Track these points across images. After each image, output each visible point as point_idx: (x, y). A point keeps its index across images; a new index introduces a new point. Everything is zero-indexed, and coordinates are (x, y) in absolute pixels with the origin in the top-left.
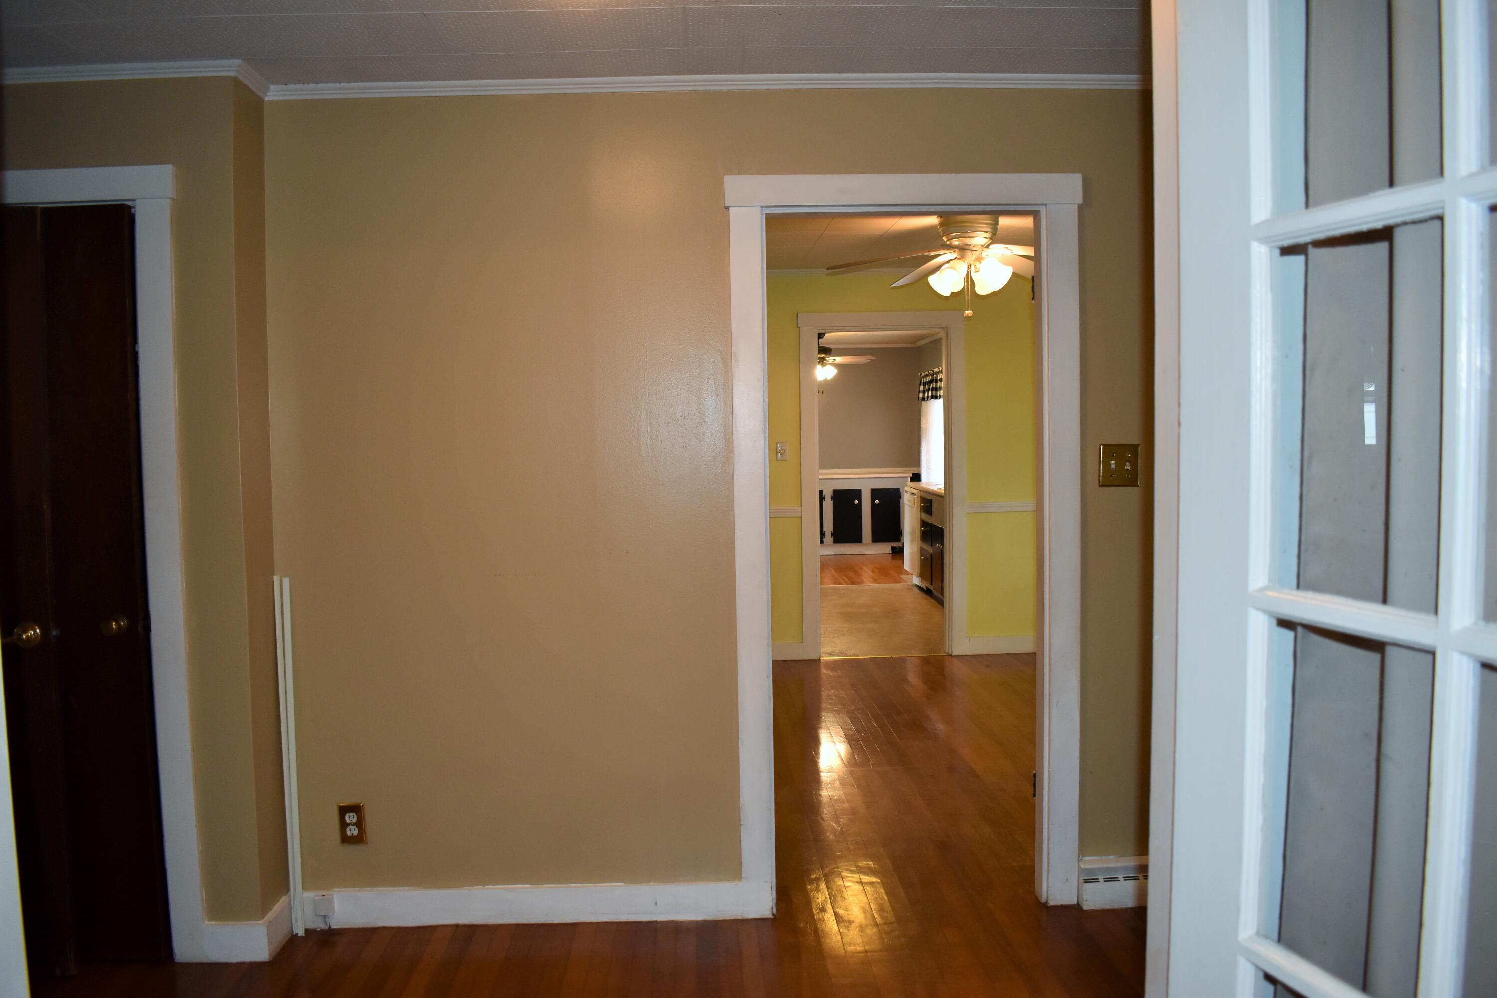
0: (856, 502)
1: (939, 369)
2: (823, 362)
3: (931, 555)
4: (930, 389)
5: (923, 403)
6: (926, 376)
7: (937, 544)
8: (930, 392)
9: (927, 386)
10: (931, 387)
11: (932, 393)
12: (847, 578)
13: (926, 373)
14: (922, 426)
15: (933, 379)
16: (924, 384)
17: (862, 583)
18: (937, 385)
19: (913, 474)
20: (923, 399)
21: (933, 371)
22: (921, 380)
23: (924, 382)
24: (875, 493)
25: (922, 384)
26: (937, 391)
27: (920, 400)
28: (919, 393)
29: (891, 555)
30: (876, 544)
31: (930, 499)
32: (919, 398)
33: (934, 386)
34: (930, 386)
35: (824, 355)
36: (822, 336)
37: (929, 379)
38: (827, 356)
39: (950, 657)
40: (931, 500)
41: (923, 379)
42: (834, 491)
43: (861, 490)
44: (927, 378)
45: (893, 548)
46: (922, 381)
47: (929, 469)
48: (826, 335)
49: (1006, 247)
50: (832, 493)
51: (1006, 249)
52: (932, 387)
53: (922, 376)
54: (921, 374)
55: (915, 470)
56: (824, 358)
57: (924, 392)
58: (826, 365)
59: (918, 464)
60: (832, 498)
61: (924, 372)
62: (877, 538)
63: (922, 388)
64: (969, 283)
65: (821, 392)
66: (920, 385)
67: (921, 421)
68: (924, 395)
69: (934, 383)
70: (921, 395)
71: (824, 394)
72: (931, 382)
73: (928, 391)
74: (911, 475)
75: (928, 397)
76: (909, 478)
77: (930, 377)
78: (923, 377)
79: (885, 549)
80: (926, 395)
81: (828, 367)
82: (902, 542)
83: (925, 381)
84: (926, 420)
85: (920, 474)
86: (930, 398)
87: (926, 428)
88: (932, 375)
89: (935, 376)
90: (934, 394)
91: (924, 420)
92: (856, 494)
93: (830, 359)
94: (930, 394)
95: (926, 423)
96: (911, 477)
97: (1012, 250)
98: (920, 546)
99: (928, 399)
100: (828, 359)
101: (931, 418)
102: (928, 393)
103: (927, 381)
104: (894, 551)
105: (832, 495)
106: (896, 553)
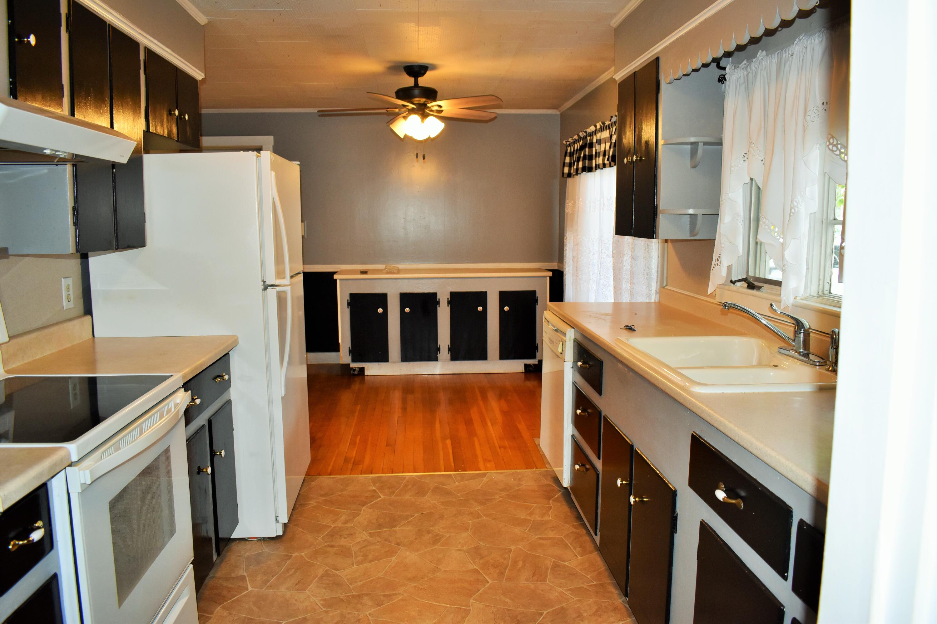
0: (480, 307)
1: (595, 126)
2: (423, 110)
4: (581, 159)
5: (569, 180)
6: (575, 142)
8: (582, 164)
9: (576, 157)
10: (582, 155)
13: (576, 137)
14: (566, 211)
15: (586, 144)
16: (571, 155)
17: (474, 464)
18: (592, 151)
19: (554, 272)
20: (569, 175)
21: (586, 132)
22: (567, 150)
23: (570, 152)
24: (505, 297)
25: (568, 154)
26: (592, 160)
27: (565, 176)
28: (564, 166)
29: (523, 374)
30: (505, 361)
31: (598, 358)
32: (563, 174)
33: (587, 153)
34: (580, 154)
35: (425, 100)
36: (423, 72)
37: (577, 146)
38: (429, 101)
40: (600, 361)
41: (569, 149)
42: (452, 294)
43: (486, 292)
45: (526, 366)
46: (569, 151)
48: (429, 70)
50: (448, 296)
52: (585, 155)
53: (568, 143)
54: (568, 140)
55: (557, 267)
56: (424, 105)
57: (570, 165)
58: (427, 115)
59: (561, 258)
60: (449, 303)
61: (572, 137)
62: (505, 355)
63: (567, 160)
65: (422, 158)
66: (565, 156)
67: (566, 205)
68: (570, 170)
69: (587, 149)
70: (566, 170)
72: (582, 148)
73: (578, 162)
74: (550, 274)
75: (577, 170)
76: (548, 278)
77: (581, 142)
78: (570, 145)
79: (516, 366)
80: (575, 168)
81: (431, 117)
82: (538, 357)
83: (572, 150)
84: (573, 204)
85: (563, 274)
86: (580, 171)
87: (573, 214)
88: (585, 138)
89: (588, 138)
90: (587, 165)
91: (570, 204)
92: (480, 297)
93: (434, 106)
94: (580, 166)
95: (574, 207)
96: (550, 277)
98: (571, 434)
99: (577, 173)
100: (429, 105)
101: (580, 200)
102: (578, 165)
103: (576, 149)
104: (524, 371)
105: (449, 300)
106: (525, 375)
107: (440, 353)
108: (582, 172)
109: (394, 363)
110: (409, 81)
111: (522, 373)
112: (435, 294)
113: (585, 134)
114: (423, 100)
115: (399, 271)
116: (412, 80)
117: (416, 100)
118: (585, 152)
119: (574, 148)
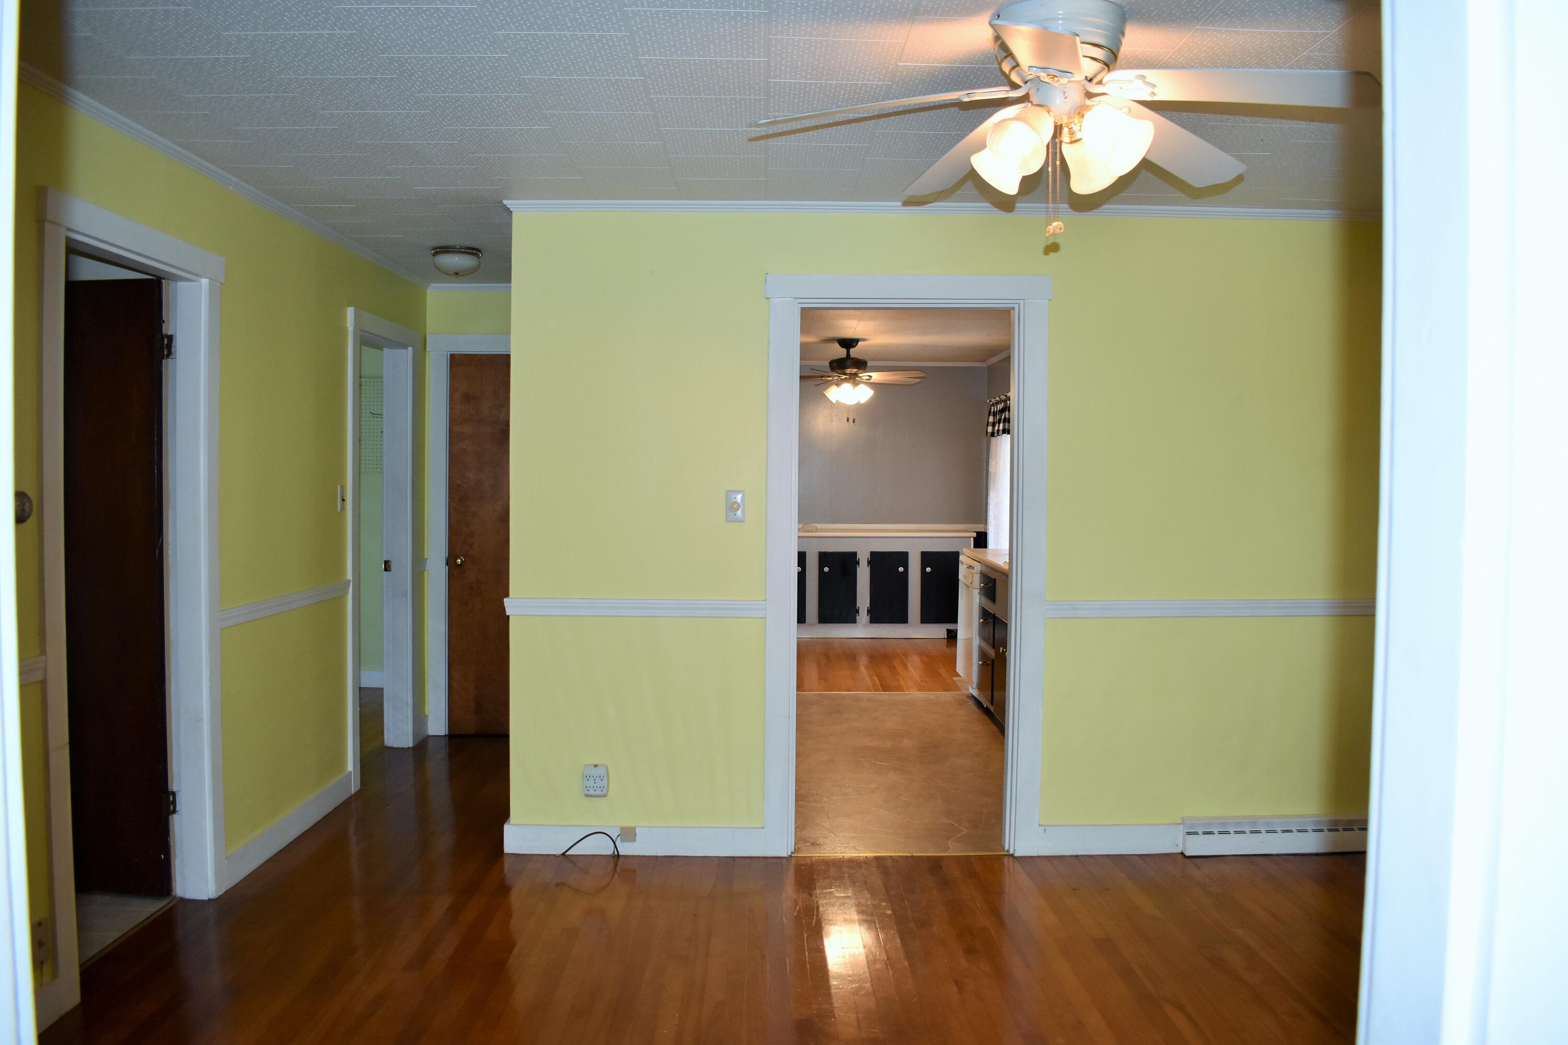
0: (901, 569)
2: (855, 380)
3: (993, 660)
4: (1002, 421)
5: (993, 439)
6: (997, 403)
7: (1001, 649)
8: (1001, 425)
9: (998, 417)
10: (1003, 418)
11: (1004, 426)
12: (879, 679)
13: (997, 399)
14: (990, 470)
15: (1006, 407)
16: (994, 415)
17: (899, 688)
18: (1011, 415)
19: (978, 533)
20: (993, 435)
21: (1006, 396)
22: (991, 409)
23: (994, 412)
24: (927, 557)
25: (992, 414)
27: (989, 435)
28: (988, 425)
29: (946, 640)
30: (926, 625)
31: (993, 578)
32: (987, 432)
33: (1007, 416)
34: (1001, 416)
35: (856, 370)
36: (854, 344)
37: (1000, 406)
38: (860, 372)
39: (1011, 859)
40: (995, 579)
41: (993, 408)
42: (872, 554)
43: (907, 552)
44: (998, 406)
45: (945, 633)
46: (992, 410)
47: (997, 529)
48: (860, 343)
49: (1143, 77)
50: (868, 556)
51: (1140, 82)
52: (1005, 418)
53: (991, 403)
54: (990, 401)
55: (980, 528)
56: (856, 375)
57: (993, 425)
58: (858, 384)
59: (985, 520)
60: (869, 563)
61: (995, 399)
62: (927, 618)
63: (991, 419)
64: (1058, 163)
65: (851, 420)
66: (989, 415)
68: (993, 429)
69: (1007, 413)
70: (990, 429)
71: (856, 423)
72: (1003, 410)
73: (999, 423)
74: (975, 535)
75: (998, 431)
76: (972, 539)
77: (1003, 404)
78: (993, 405)
79: (938, 631)
80: (996, 428)
81: (862, 386)
83: (995, 410)
84: (996, 463)
85: (986, 533)
86: (1001, 432)
87: (995, 473)
88: (1005, 401)
89: (1008, 402)
90: (1006, 427)
91: (993, 463)
92: (902, 558)
93: (864, 376)
94: (1001, 428)
95: (996, 467)
96: (974, 538)
97: (1154, 86)
98: (978, 644)
99: (998, 435)
100: (860, 375)
101: (1001, 460)
102: (999, 426)
103: (998, 409)
104: (946, 637)
105: (869, 559)
106: (948, 642)
107: (858, 615)
108: (1003, 433)
109: (811, 625)
110: (841, 352)
111: (944, 638)
112: (855, 554)
113: (1005, 398)
114: (855, 370)
115: (817, 530)
116: (845, 350)
117: (848, 371)
118: (1005, 415)
119: (997, 408)
